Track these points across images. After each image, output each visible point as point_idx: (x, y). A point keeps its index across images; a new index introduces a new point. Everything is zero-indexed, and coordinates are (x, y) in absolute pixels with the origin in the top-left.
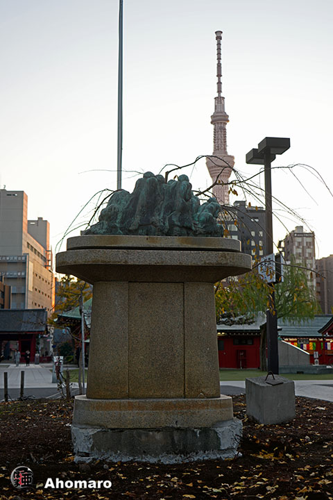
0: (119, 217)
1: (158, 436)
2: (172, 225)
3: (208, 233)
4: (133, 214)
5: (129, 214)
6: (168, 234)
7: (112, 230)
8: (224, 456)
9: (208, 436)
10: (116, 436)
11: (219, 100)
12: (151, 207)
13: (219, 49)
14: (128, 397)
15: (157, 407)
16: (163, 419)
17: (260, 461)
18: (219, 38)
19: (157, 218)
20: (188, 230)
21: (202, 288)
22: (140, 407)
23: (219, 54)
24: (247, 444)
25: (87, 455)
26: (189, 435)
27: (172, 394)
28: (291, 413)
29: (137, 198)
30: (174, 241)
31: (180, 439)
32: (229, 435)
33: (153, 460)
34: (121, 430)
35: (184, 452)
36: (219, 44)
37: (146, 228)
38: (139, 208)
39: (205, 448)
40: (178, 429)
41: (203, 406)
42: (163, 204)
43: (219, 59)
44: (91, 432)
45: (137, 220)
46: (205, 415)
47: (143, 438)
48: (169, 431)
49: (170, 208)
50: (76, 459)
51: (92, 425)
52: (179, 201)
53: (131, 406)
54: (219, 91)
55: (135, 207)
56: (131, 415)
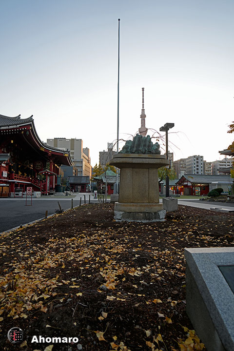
0: (129, 148)
1: (141, 214)
2: (145, 151)
3: (156, 153)
4: (133, 147)
5: (132, 147)
6: (144, 153)
7: (127, 152)
8: (161, 221)
9: (156, 215)
10: (129, 214)
11: (143, 110)
12: (139, 145)
13: (143, 94)
14: (132, 203)
15: (141, 206)
16: (143, 209)
17: (173, 222)
18: (143, 90)
19: (141, 148)
20: (150, 152)
21: (155, 170)
22: (136, 206)
23: (143, 95)
24: (168, 217)
25: (120, 219)
26: (151, 214)
27: (145, 202)
28: (176, 209)
29: (134, 142)
30: (146, 156)
31: (148, 215)
32: (162, 215)
33: (140, 221)
34: (130, 213)
35: (149, 219)
36: (143, 92)
37: (138, 152)
38: (135, 145)
39: (155, 218)
40: (147, 212)
41: (155, 206)
42: (142, 144)
43: (143, 97)
44: (121, 213)
45: (135, 149)
46: (155, 209)
47: (137, 215)
48: (144, 213)
49: (145, 145)
50: (117, 221)
51: (122, 211)
52: (147, 143)
53: (133, 205)
54: (143, 107)
55: (134, 145)
56: (133, 208)
